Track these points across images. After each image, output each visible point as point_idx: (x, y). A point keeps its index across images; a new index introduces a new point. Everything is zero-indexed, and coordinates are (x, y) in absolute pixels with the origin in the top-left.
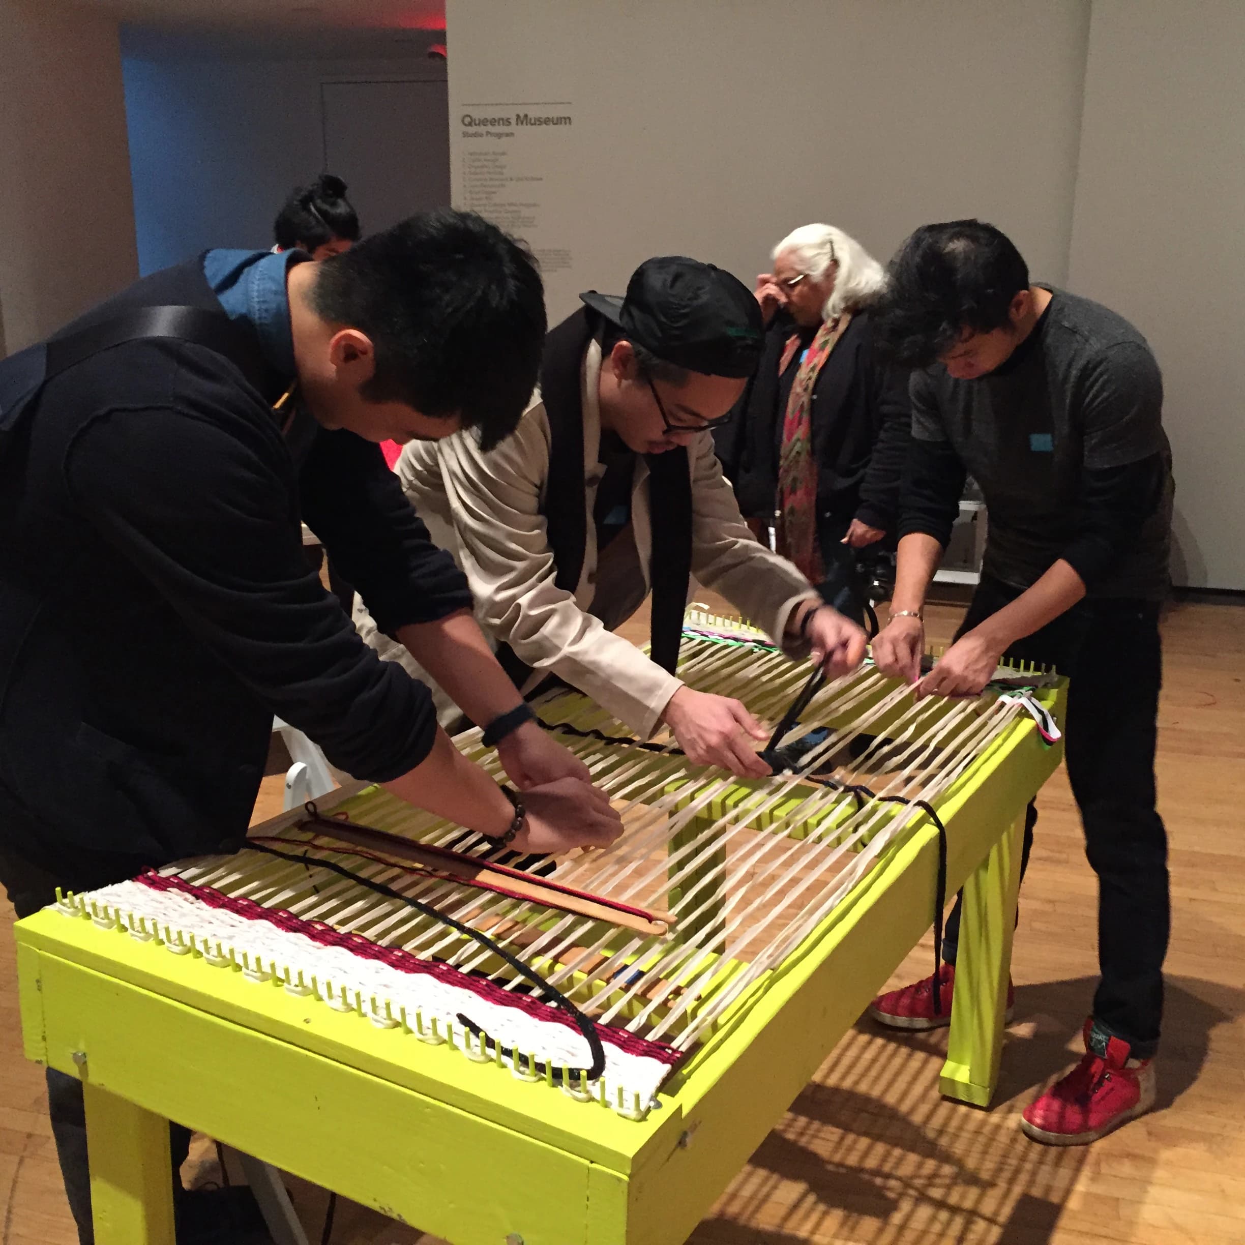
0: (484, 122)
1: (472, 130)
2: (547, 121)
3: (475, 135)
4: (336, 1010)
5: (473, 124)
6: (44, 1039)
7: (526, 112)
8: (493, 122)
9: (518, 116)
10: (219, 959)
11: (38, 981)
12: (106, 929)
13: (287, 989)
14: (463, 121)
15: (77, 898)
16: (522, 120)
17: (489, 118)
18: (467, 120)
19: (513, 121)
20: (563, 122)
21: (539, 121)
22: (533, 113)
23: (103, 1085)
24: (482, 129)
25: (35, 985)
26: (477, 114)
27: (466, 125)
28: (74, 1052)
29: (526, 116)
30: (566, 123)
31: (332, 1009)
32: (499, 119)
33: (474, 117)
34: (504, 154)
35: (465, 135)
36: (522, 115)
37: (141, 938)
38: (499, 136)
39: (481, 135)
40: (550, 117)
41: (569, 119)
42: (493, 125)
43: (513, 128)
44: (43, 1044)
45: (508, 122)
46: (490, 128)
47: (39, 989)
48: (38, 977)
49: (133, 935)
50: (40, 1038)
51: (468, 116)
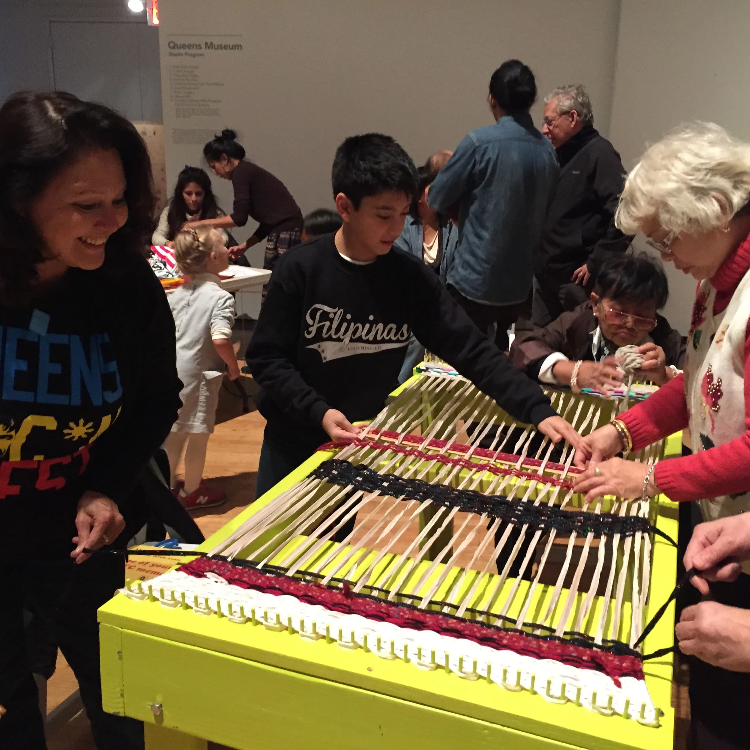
0: (183, 46)
1: (176, 51)
2: (226, 47)
3: (179, 55)
4: (384, 658)
5: (176, 47)
6: (122, 695)
7: (211, 41)
8: (190, 46)
9: (206, 43)
10: (278, 626)
11: (119, 652)
12: (173, 608)
13: (340, 645)
14: (169, 44)
15: (145, 585)
16: (210, 46)
17: (187, 44)
18: (172, 45)
19: (203, 46)
20: (237, 48)
21: (220, 47)
22: (216, 42)
23: (177, 727)
24: (182, 51)
25: (117, 656)
26: (179, 42)
27: (170, 48)
28: (151, 704)
29: (211, 43)
30: (238, 49)
31: (381, 657)
32: (193, 45)
33: (176, 43)
34: (197, 67)
35: (171, 54)
36: (209, 44)
37: (205, 613)
38: (194, 56)
39: (181, 55)
40: (228, 44)
41: (241, 46)
42: (189, 49)
43: (203, 50)
44: (121, 700)
45: (199, 47)
46: (187, 50)
47: (121, 658)
48: (120, 650)
49: (197, 611)
50: (119, 695)
51: (173, 42)
